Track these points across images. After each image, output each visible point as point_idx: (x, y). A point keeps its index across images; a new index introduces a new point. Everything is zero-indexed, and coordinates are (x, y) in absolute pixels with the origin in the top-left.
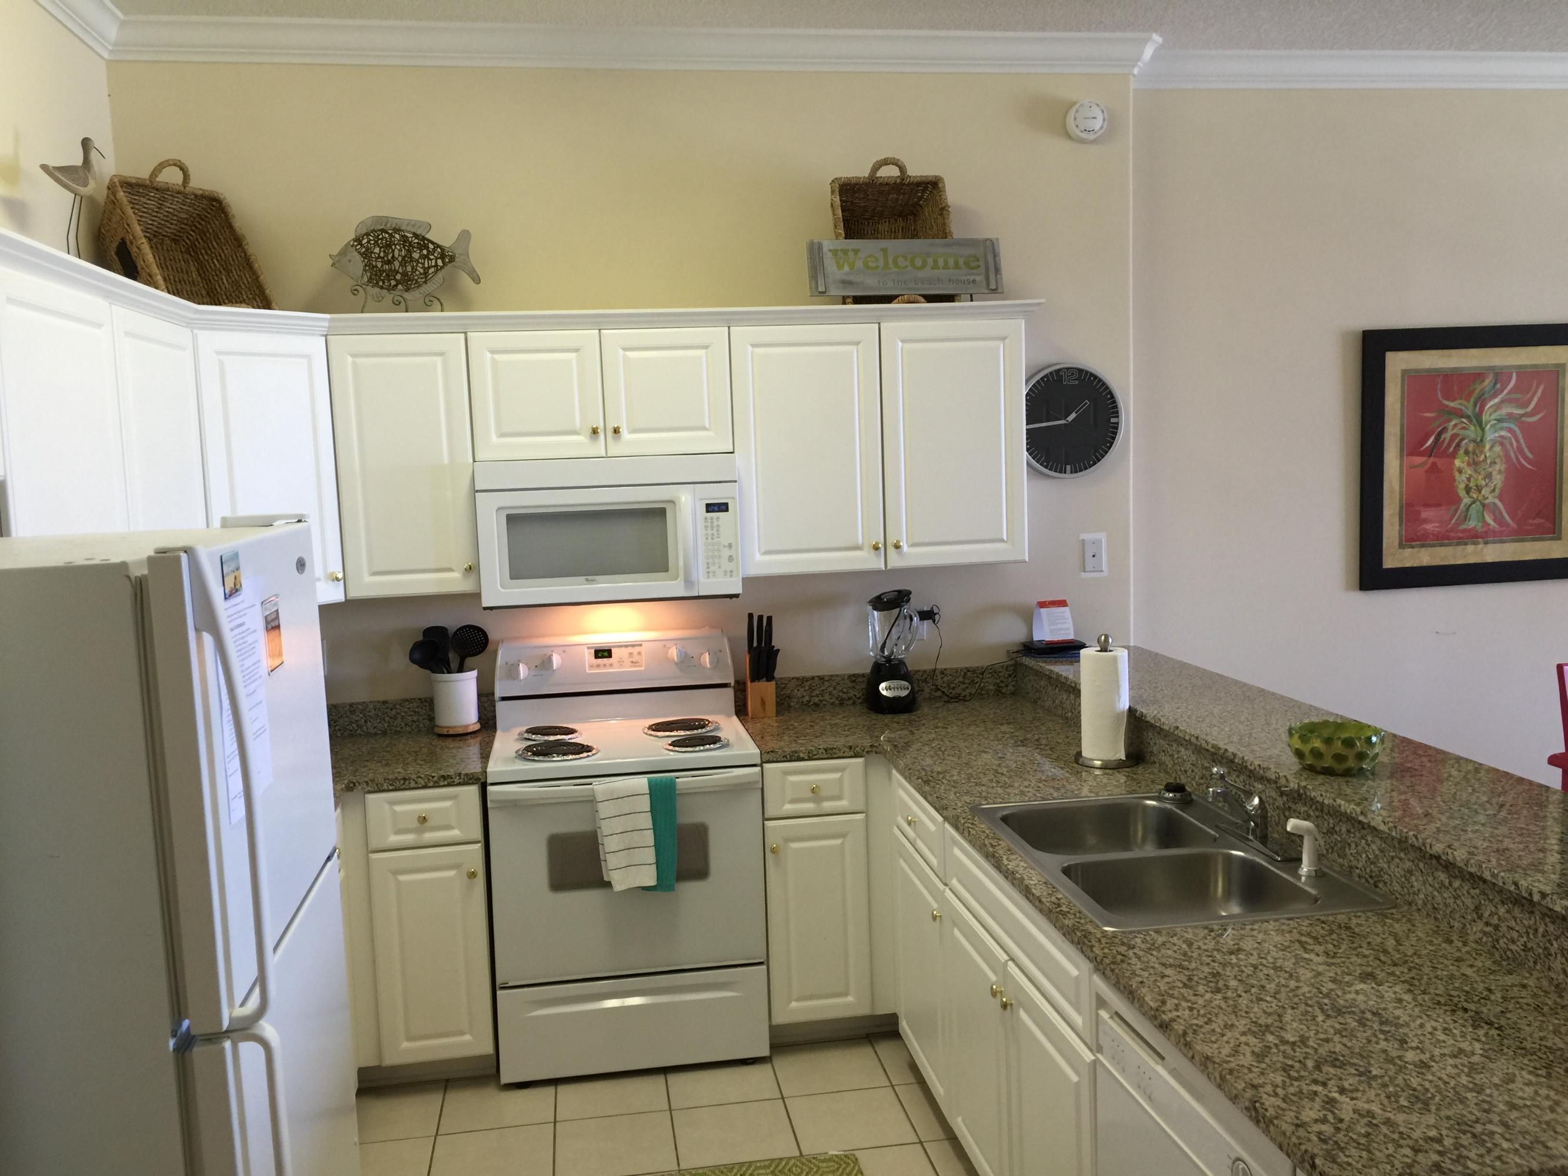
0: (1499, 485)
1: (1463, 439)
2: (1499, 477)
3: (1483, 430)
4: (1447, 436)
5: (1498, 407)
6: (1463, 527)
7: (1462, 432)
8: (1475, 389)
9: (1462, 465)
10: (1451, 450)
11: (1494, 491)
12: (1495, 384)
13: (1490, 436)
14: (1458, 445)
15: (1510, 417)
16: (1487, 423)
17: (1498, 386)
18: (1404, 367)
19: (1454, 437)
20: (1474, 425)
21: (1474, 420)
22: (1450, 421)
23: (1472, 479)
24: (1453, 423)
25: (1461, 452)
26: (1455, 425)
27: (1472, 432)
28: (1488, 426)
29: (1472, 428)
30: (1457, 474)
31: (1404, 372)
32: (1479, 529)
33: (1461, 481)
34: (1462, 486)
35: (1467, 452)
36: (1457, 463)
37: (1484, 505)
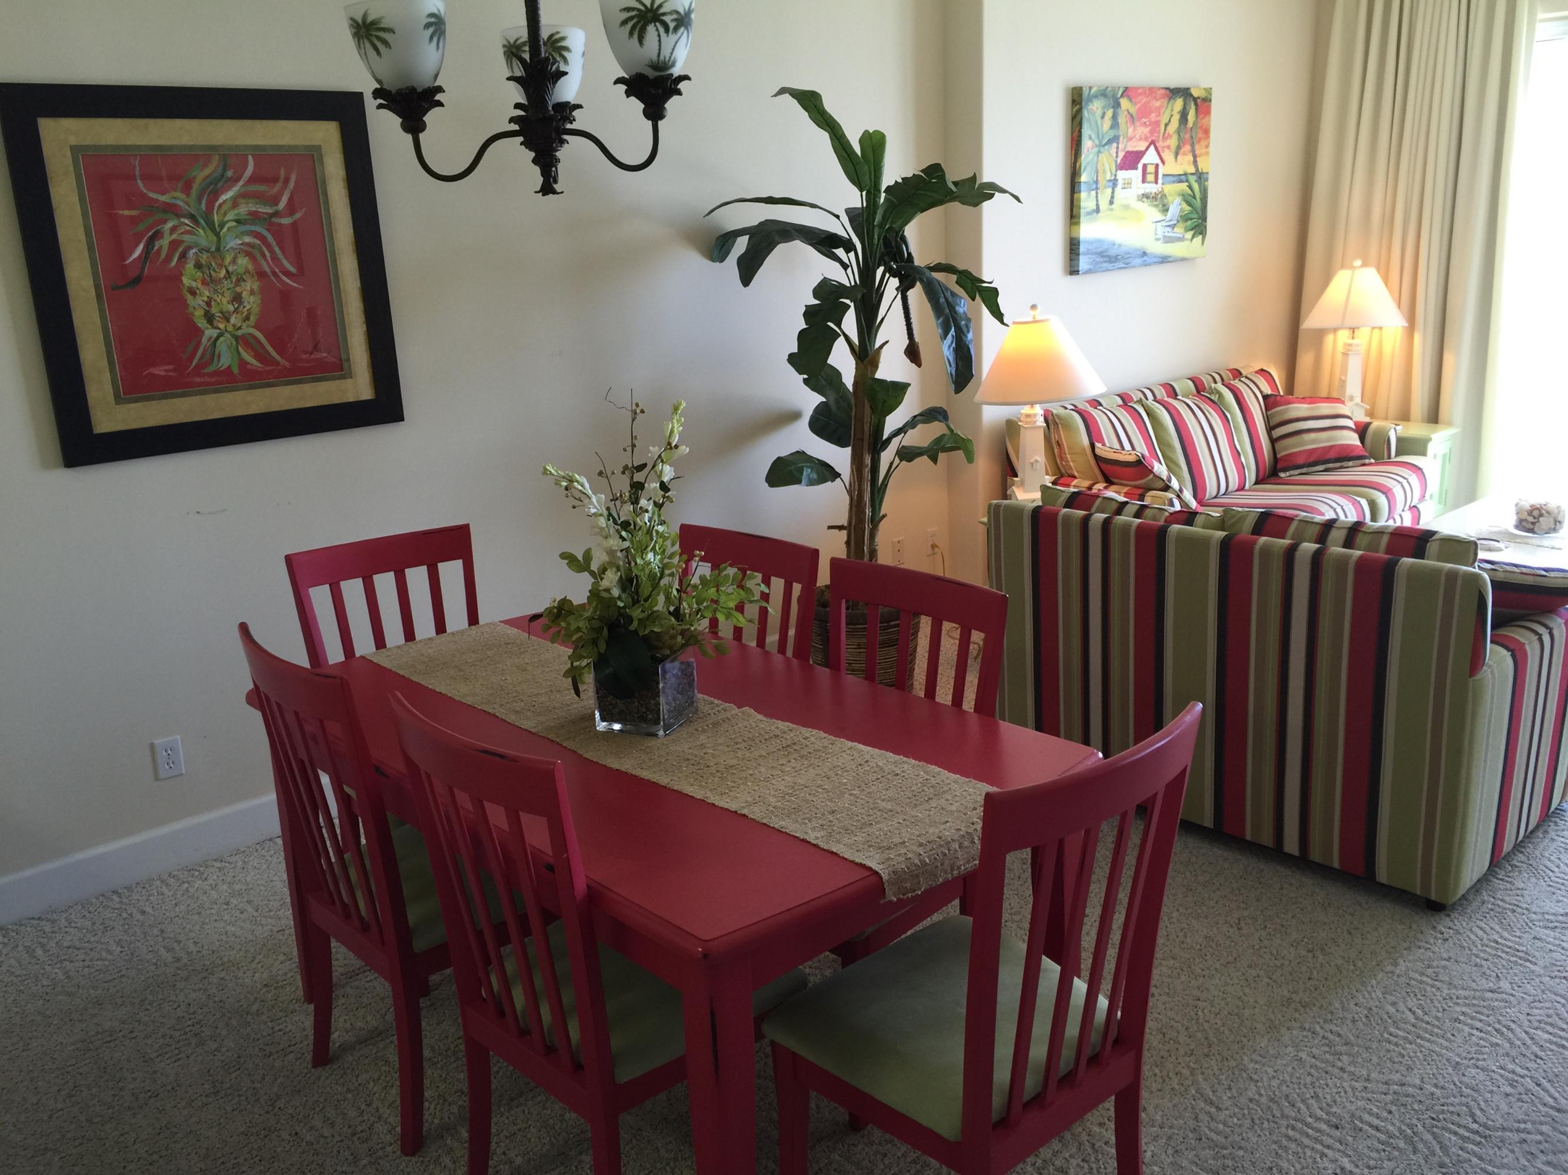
0: (256, 310)
1: (190, 248)
2: (252, 299)
3: (217, 235)
4: (164, 243)
5: (235, 203)
6: (210, 369)
7: (186, 238)
8: (195, 178)
9: (194, 284)
10: (174, 263)
11: (247, 318)
12: (225, 170)
13: (233, 243)
14: (183, 256)
15: (255, 216)
16: (222, 225)
17: (229, 173)
18: (73, 140)
19: (174, 245)
20: (204, 229)
21: (202, 221)
22: (165, 222)
23: (213, 303)
24: (170, 225)
25: (190, 266)
26: (173, 230)
27: (203, 237)
28: (225, 229)
29: (201, 231)
30: (189, 298)
31: (76, 149)
32: (236, 370)
33: (196, 306)
34: (199, 313)
35: (198, 266)
36: (186, 281)
37: (237, 338)
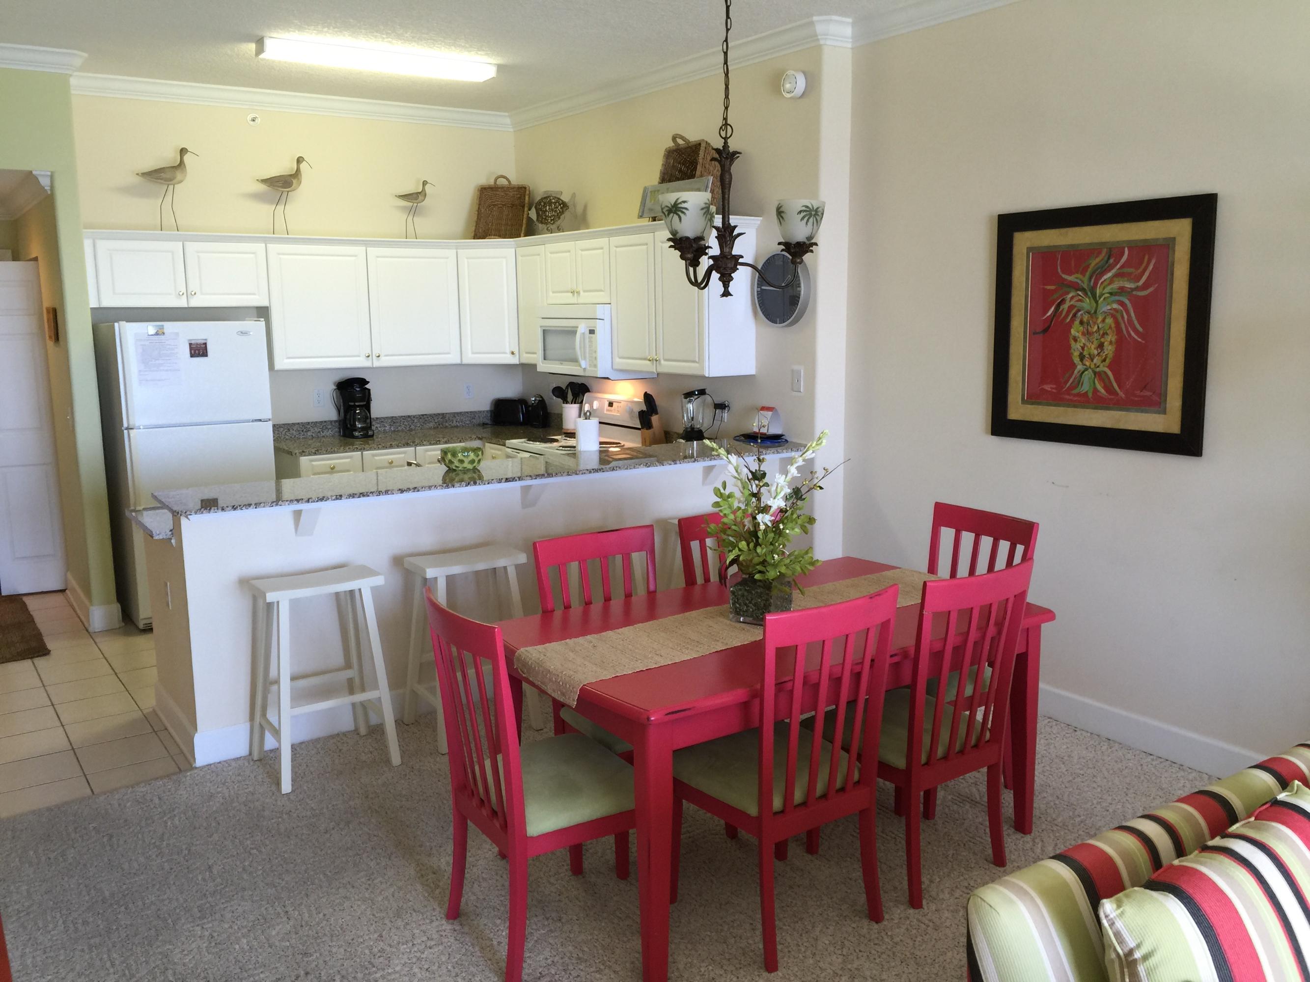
0: (1111, 356)
1: (1079, 311)
2: (1110, 347)
3: (1097, 302)
4: (1065, 307)
5: (1111, 280)
6: (1075, 391)
7: (1079, 304)
8: (1090, 264)
9: (1077, 334)
10: (1068, 320)
11: (1104, 360)
12: (1109, 259)
13: (1104, 308)
14: (1075, 315)
15: (1122, 290)
16: (1101, 295)
17: (1111, 261)
18: (1028, 244)
19: (1071, 307)
20: (1089, 298)
21: (1089, 294)
22: (1068, 293)
23: (1086, 348)
24: (1070, 295)
25: (1077, 322)
26: (1072, 298)
27: (1087, 304)
28: (1102, 299)
29: (1087, 299)
30: (1072, 342)
31: (1029, 249)
32: (1090, 395)
33: (1076, 348)
34: (1076, 354)
35: (1082, 323)
36: (1073, 332)
37: (1095, 373)
